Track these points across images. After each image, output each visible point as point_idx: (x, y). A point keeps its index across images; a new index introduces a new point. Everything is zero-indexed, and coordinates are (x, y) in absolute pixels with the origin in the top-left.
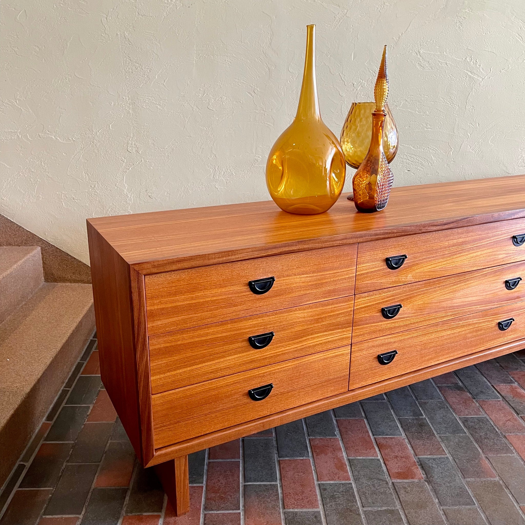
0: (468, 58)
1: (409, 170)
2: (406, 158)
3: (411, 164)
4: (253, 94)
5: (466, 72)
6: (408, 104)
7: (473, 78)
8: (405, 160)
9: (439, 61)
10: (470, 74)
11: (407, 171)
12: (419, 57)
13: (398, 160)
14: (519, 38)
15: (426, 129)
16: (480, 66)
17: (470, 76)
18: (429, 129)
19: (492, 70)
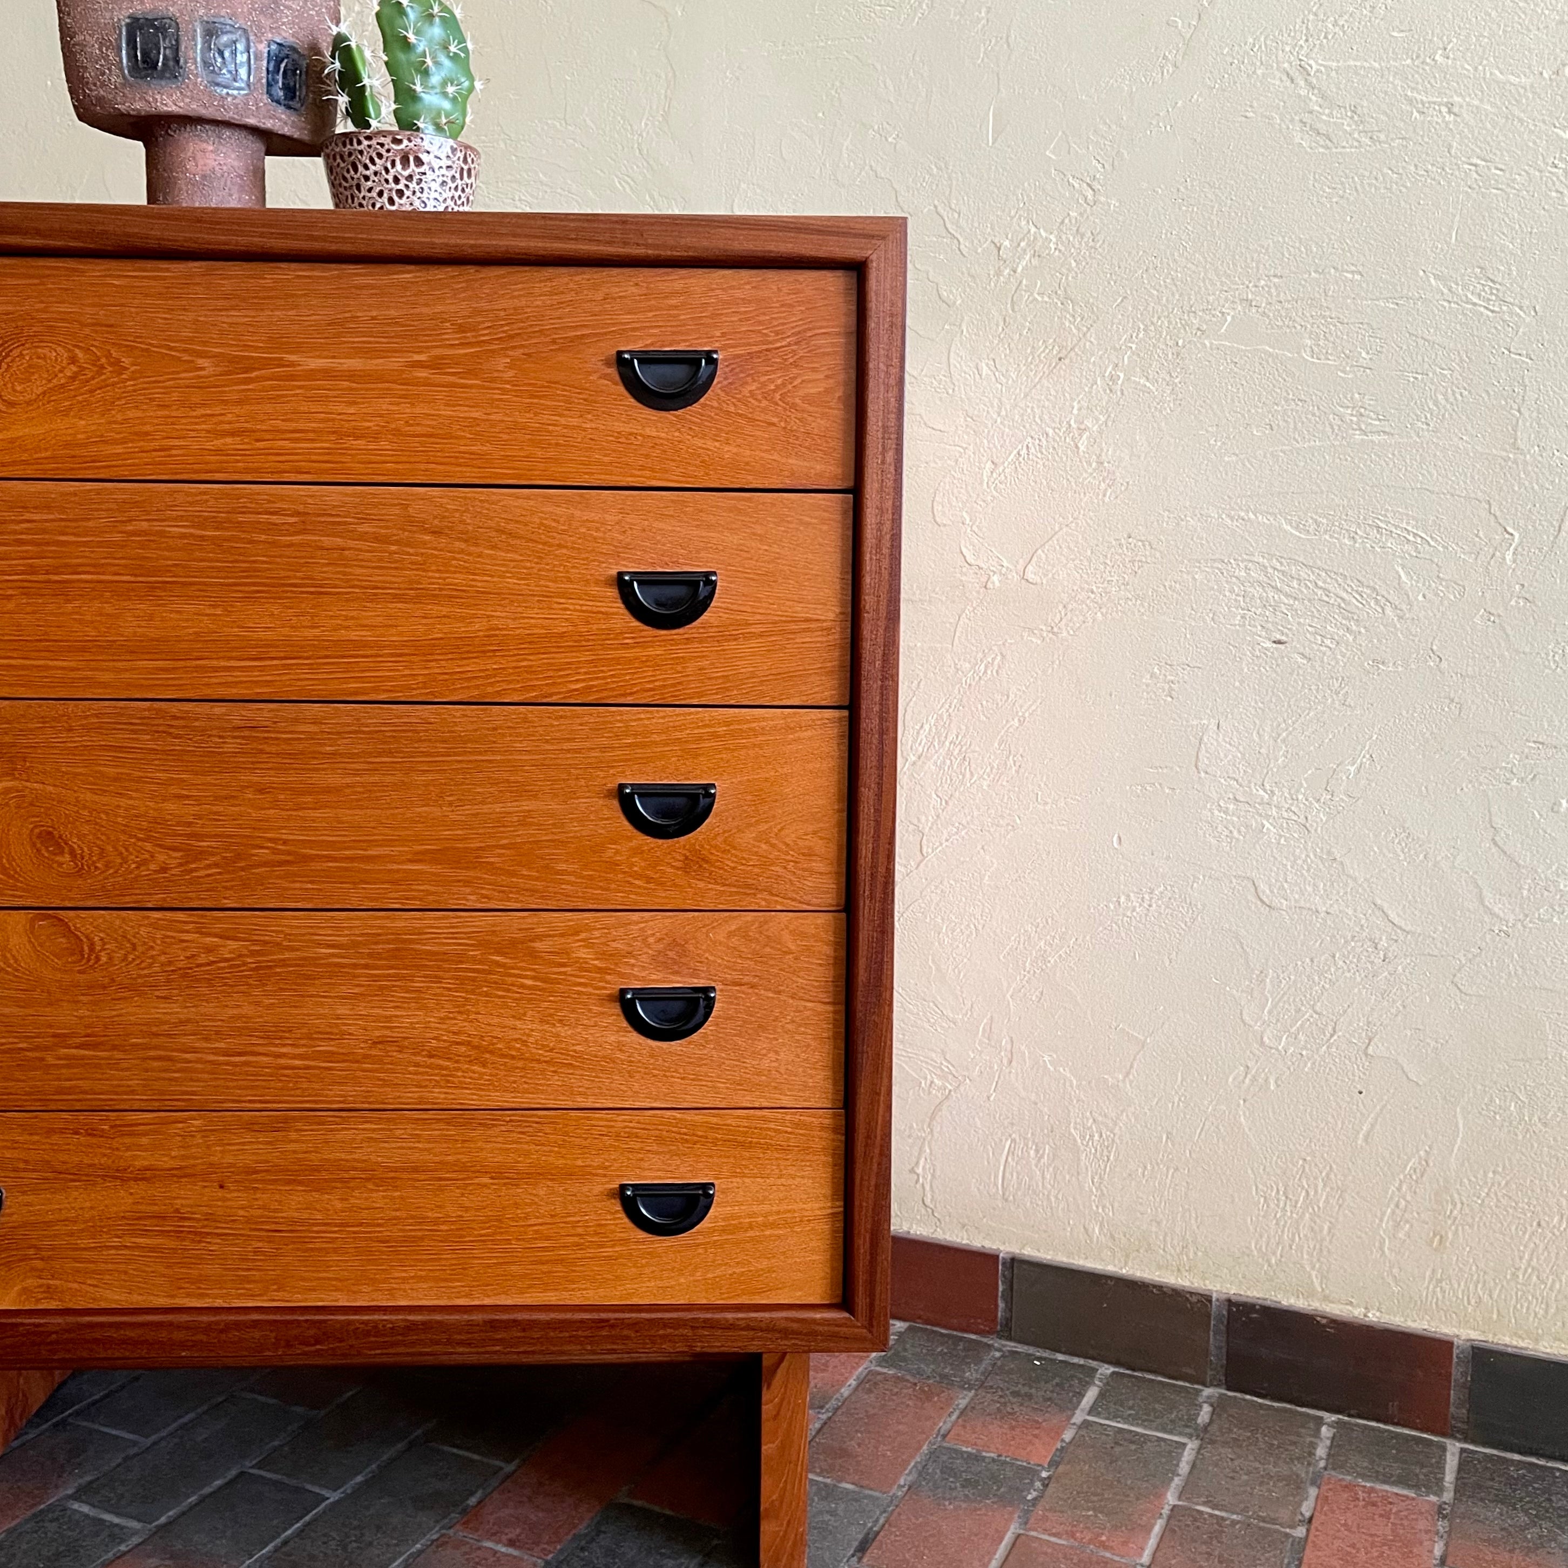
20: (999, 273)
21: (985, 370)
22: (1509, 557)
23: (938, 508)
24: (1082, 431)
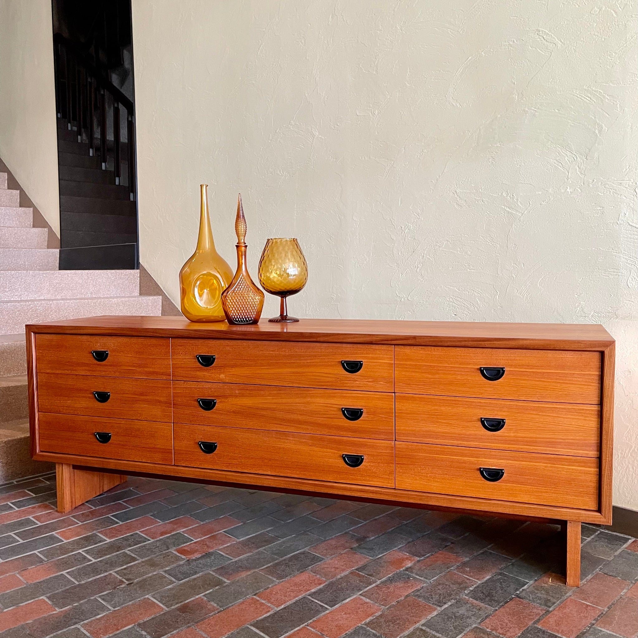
0: (504, 193)
1: (455, 314)
2: (452, 301)
3: (457, 307)
4: (330, 240)
5: (503, 207)
6: (449, 244)
7: (512, 214)
8: (451, 303)
9: (475, 199)
10: (508, 209)
11: (454, 315)
12: (456, 196)
13: (444, 303)
14: (558, 165)
15: (469, 270)
16: (517, 200)
17: (508, 212)
18: (472, 271)
19: (531, 203)
20: (402, 233)
21: (400, 254)
22: (497, 297)
23: (391, 283)
24: (418, 267)
